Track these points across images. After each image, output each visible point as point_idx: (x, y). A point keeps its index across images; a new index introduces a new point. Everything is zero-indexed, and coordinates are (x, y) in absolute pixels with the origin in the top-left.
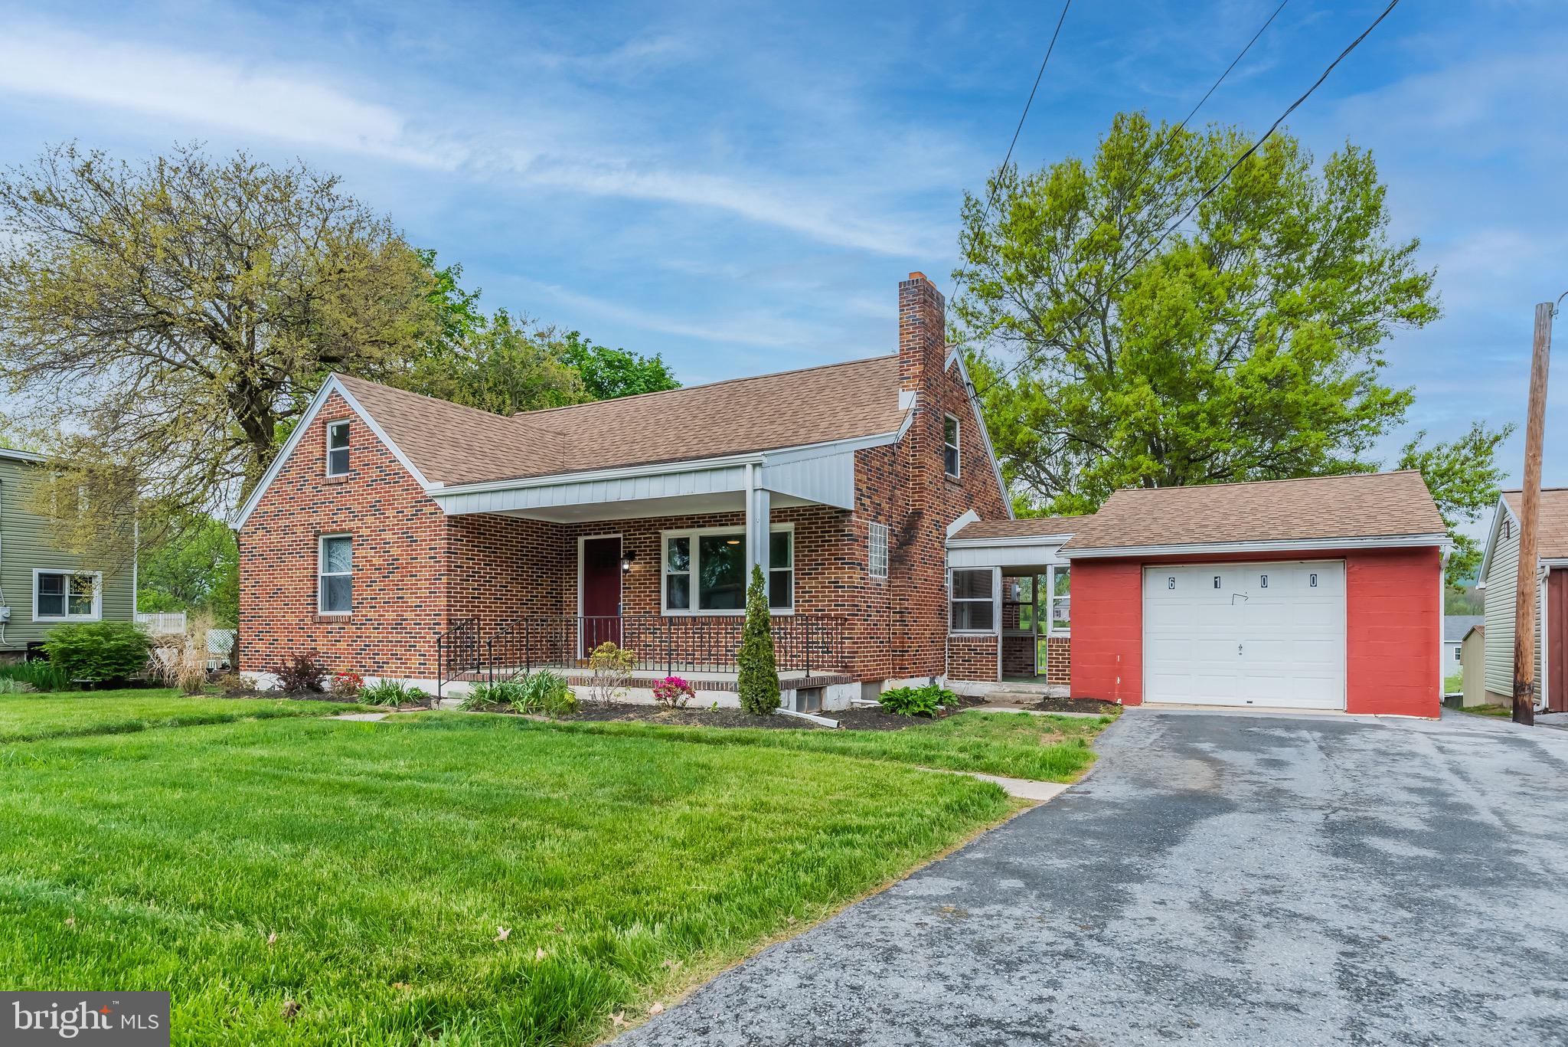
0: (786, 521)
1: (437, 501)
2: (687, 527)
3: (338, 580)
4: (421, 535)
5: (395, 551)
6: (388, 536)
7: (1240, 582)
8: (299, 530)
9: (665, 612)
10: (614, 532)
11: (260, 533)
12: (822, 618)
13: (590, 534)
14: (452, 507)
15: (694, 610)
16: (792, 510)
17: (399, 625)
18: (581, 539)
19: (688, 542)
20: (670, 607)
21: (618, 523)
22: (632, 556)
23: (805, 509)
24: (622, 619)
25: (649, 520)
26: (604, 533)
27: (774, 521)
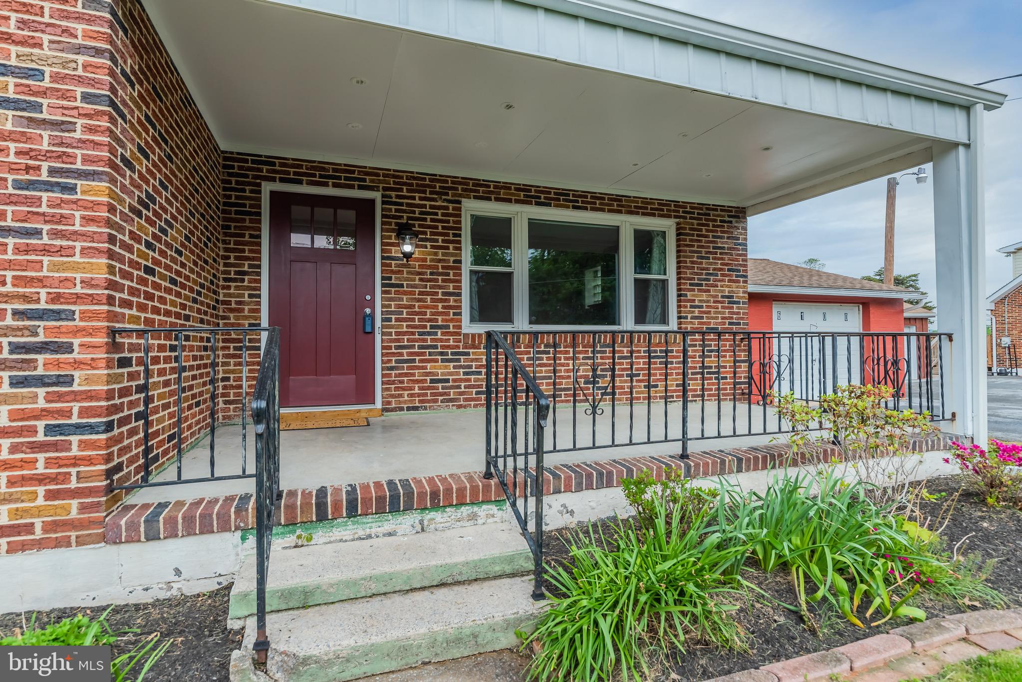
0: (666, 216)
9: (467, 326)
10: (360, 187)
13: (298, 182)
15: (521, 322)
16: (677, 204)
18: (267, 188)
19: (506, 224)
20: (472, 320)
21: (373, 172)
22: (403, 231)
23: (693, 206)
24: (378, 338)
25: (443, 179)
26: (335, 185)
27: (653, 215)
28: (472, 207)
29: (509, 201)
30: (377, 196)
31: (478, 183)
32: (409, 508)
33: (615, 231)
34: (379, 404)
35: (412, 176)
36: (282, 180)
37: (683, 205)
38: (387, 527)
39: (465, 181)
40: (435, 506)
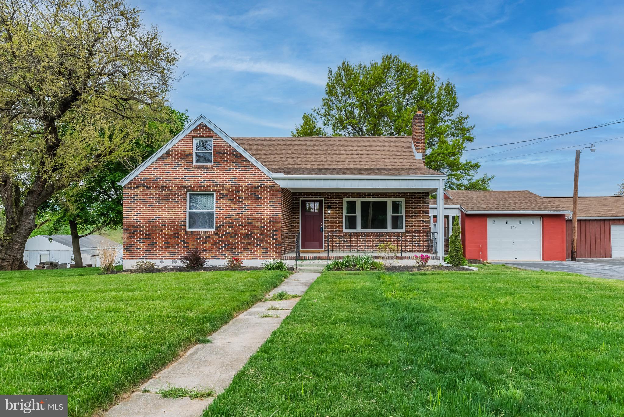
0: (402, 197)
1: (274, 180)
2: (357, 197)
3: (197, 214)
4: (263, 195)
5: (246, 202)
6: (242, 195)
7: (513, 222)
8: (174, 189)
9: (344, 230)
10: (320, 197)
11: (141, 189)
12: (417, 233)
13: (307, 197)
14: (283, 184)
15: (359, 229)
16: (405, 193)
17: (249, 235)
18: (301, 199)
19: (355, 203)
20: (346, 228)
21: (322, 194)
22: (329, 207)
23: (410, 193)
24: (323, 233)
25: (338, 193)
26: (314, 198)
27: (397, 197)
28: (345, 200)
29: (355, 197)
30: (323, 199)
31: (347, 193)
32: (316, 259)
33: (386, 203)
34: (324, 249)
35: (331, 193)
36: (304, 197)
37: (407, 193)
38: (313, 262)
39: (343, 193)
40: (320, 259)
